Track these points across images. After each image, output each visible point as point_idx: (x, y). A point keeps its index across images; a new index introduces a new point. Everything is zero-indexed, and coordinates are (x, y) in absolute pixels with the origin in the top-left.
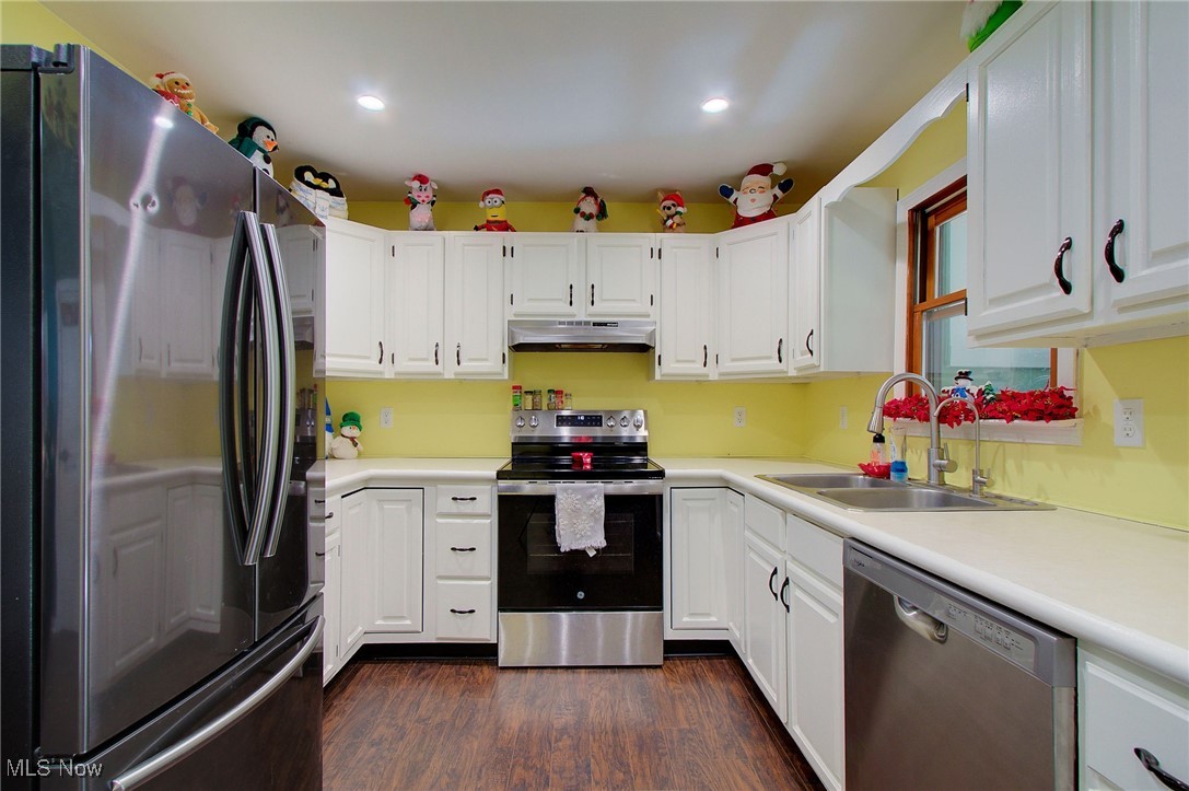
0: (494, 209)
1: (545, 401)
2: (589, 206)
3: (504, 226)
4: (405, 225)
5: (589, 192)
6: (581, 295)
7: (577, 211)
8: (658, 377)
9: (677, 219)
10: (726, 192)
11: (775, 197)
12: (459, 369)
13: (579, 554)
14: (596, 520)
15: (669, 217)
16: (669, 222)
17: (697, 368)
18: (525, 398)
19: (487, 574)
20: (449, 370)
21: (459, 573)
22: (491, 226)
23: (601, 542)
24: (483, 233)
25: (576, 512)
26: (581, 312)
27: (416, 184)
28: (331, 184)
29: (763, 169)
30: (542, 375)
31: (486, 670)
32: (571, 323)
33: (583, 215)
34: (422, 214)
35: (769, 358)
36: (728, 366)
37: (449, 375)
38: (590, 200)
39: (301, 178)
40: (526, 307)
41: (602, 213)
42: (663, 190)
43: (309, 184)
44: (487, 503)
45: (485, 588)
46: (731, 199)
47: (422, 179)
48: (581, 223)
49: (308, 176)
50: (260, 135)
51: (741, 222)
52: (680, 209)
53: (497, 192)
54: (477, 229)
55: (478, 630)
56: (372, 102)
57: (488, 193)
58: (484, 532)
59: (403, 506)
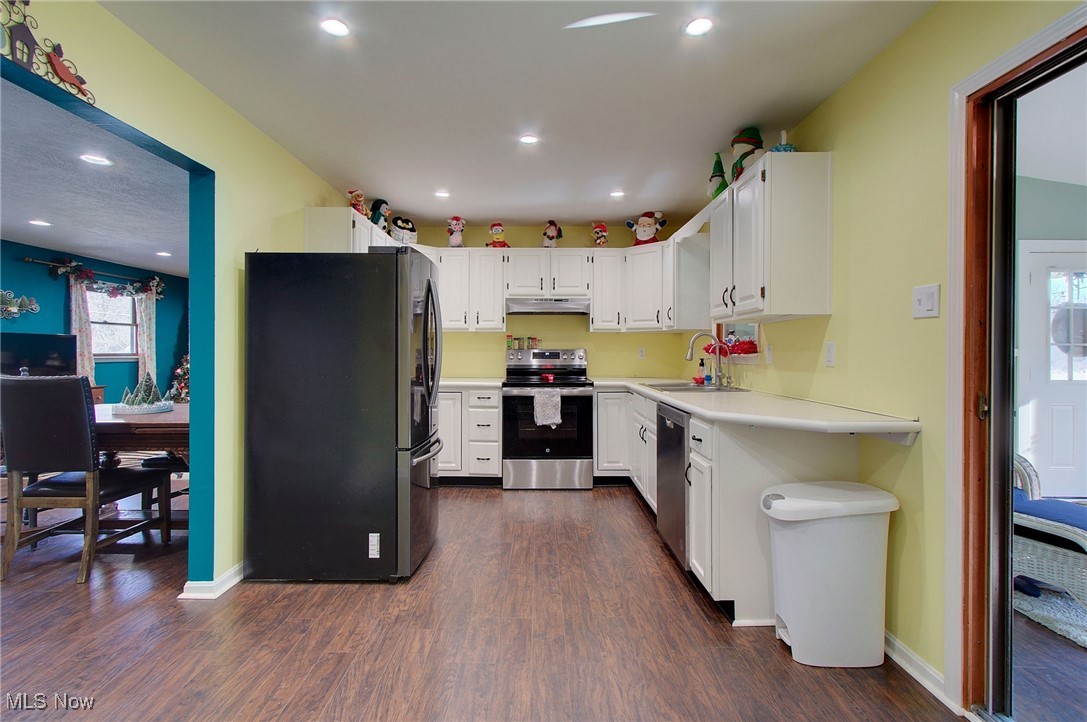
0: (498, 235)
1: (526, 344)
2: (552, 232)
3: (503, 245)
4: (447, 244)
5: (552, 223)
6: (547, 284)
7: (545, 234)
8: (591, 330)
9: (603, 239)
10: (630, 225)
11: (657, 229)
12: (478, 326)
13: (547, 428)
14: (556, 409)
15: (598, 238)
16: (598, 241)
17: (614, 325)
18: (516, 343)
19: (496, 439)
20: (472, 327)
21: (481, 439)
22: (495, 244)
23: (559, 420)
24: (491, 248)
25: (545, 404)
26: (547, 294)
27: (455, 222)
28: (410, 226)
29: (650, 215)
30: (523, 330)
31: (497, 491)
32: (542, 300)
33: (548, 237)
34: (457, 238)
35: (653, 320)
36: (631, 324)
37: (472, 330)
38: (553, 228)
39: (396, 224)
40: (516, 291)
41: (559, 234)
42: (595, 222)
43: (400, 227)
44: (496, 400)
45: (496, 448)
46: (634, 229)
47: (457, 219)
48: (547, 242)
49: (400, 223)
50: (383, 209)
51: (639, 243)
52: (604, 234)
53: (499, 225)
54: (487, 245)
55: (493, 469)
57: (494, 225)
58: (495, 416)
59: (450, 402)
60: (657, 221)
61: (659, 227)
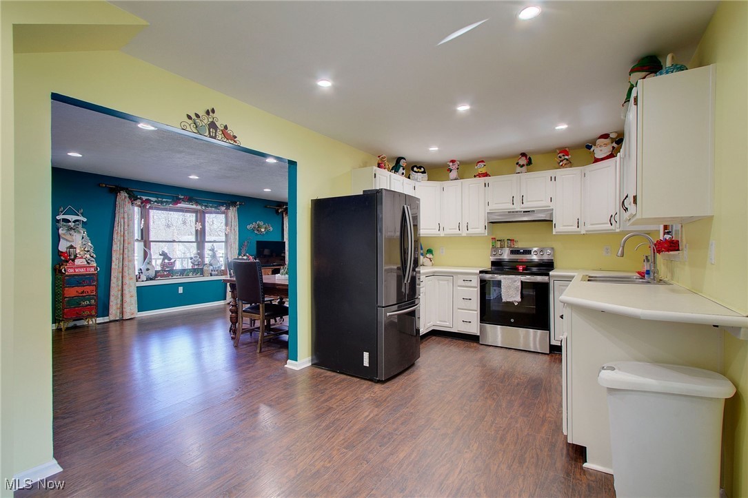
0: (481, 169)
1: (506, 244)
2: (523, 161)
3: (486, 175)
4: (448, 179)
5: (523, 155)
6: (517, 200)
7: (517, 164)
8: (554, 233)
9: (565, 162)
10: (589, 147)
11: (613, 148)
12: (468, 232)
13: (511, 303)
14: (518, 291)
15: (561, 161)
16: (561, 164)
17: (574, 228)
18: (497, 244)
19: (475, 309)
20: (464, 233)
21: (465, 308)
22: (480, 175)
23: (519, 299)
24: (477, 178)
25: (509, 287)
26: (518, 207)
27: (451, 164)
28: (422, 170)
29: (605, 136)
30: (503, 233)
31: (475, 344)
32: (513, 212)
33: (520, 165)
34: (454, 174)
35: (607, 223)
36: (589, 227)
37: (464, 234)
38: (524, 158)
39: (413, 170)
40: (494, 207)
41: (530, 162)
42: (559, 149)
43: (415, 172)
44: (476, 282)
45: (475, 315)
46: (592, 149)
47: (453, 161)
48: (519, 169)
49: (415, 169)
50: (402, 163)
51: (597, 160)
52: (566, 157)
53: (482, 161)
54: (475, 176)
55: (474, 328)
56: (434, 149)
57: (479, 162)
58: (475, 293)
59: (446, 282)
60: (613, 140)
61: (614, 145)
